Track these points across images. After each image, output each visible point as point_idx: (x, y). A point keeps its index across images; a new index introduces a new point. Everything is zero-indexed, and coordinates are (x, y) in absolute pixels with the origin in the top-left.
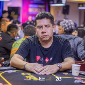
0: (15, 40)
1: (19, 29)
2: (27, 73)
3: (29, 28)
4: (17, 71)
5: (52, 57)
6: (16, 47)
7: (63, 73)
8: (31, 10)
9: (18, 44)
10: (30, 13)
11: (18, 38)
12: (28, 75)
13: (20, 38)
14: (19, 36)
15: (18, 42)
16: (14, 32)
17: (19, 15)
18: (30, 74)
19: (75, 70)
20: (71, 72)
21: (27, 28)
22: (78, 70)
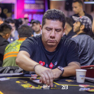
0: (9, 43)
1: (13, 30)
2: (23, 81)
3: (23, 28)
4: (10, 79)
5: (57, 62)
6: (10, 50)
7: (66, 80)
8: (27, 7)
9: (12, 48)
10: (26, 11)
11: (12, 40)
12: (24, 82)
13: (14, 40)
14: (13, 38)
15: (11, 45)
16: (7, 34)
17: (13, 13)
18: (27, 82)
19: (80, 76)
20: (76, 79)
21: (22, 28)
22: (84, 76)
